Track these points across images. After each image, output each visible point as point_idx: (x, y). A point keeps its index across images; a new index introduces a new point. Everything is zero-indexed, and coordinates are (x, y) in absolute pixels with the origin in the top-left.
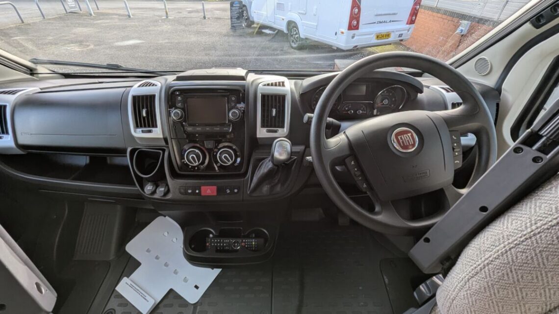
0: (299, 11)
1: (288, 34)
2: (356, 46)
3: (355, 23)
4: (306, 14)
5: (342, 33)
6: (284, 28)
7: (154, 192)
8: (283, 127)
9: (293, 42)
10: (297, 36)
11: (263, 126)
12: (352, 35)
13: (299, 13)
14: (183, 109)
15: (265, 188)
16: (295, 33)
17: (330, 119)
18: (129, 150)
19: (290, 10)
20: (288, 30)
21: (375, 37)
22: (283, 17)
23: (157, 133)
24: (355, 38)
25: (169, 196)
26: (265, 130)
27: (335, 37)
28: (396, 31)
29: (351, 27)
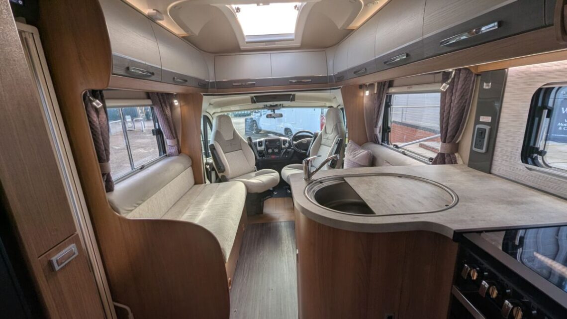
7: (262, 158)
8: (287, 144)
11: (283, 145)
23: (263, 148)
25: (265, 159)
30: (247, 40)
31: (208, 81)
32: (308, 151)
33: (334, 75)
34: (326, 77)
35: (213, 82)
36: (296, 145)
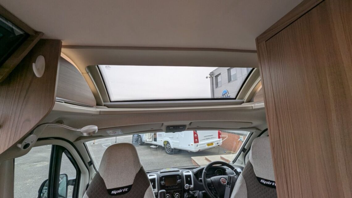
0: (170, 137)
1: (164, 147)
2: (200, 150)
3: (196, 140)
4: (173, 138)
5: (192, 145)
6: (162, 144)
9: (167, 150)
10: (169, 148)
12: (196, 145)
13: (170, 138)
16: (168, 146)
19: (165, 136)
20: (164, 145)
21: (207, 145)
22: (162, 140)
24: (198, 147)
27: (189, 147)
28: (216, 142)
29: (195, 142)
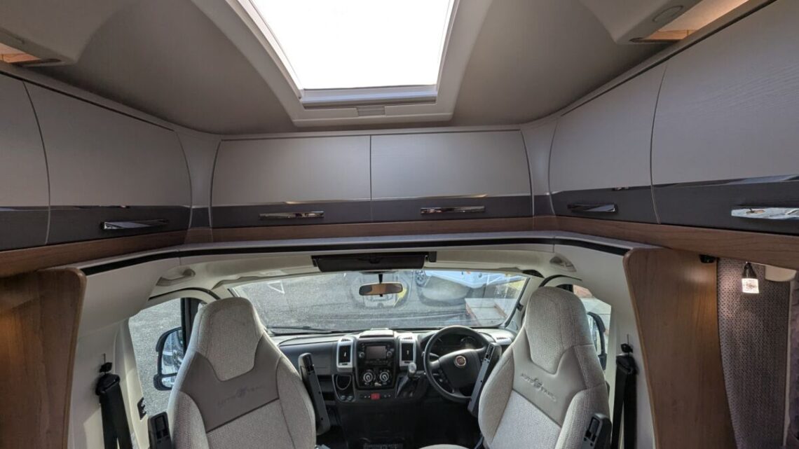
7: (345, 399)
8: (412, 359)
11: (403, 360)
14: (365, 352)
15: (405, 394)
17: (431, 354)
18: (333, 376)
23: (350, 365)
25: (354, 401)
26: (403, 362)
30: (306, 99)
31: (189, 207)
32: (474, 397)
33: (553, 196)
34: (527, 199)
35: (205, 210)
36: (436, 370)
